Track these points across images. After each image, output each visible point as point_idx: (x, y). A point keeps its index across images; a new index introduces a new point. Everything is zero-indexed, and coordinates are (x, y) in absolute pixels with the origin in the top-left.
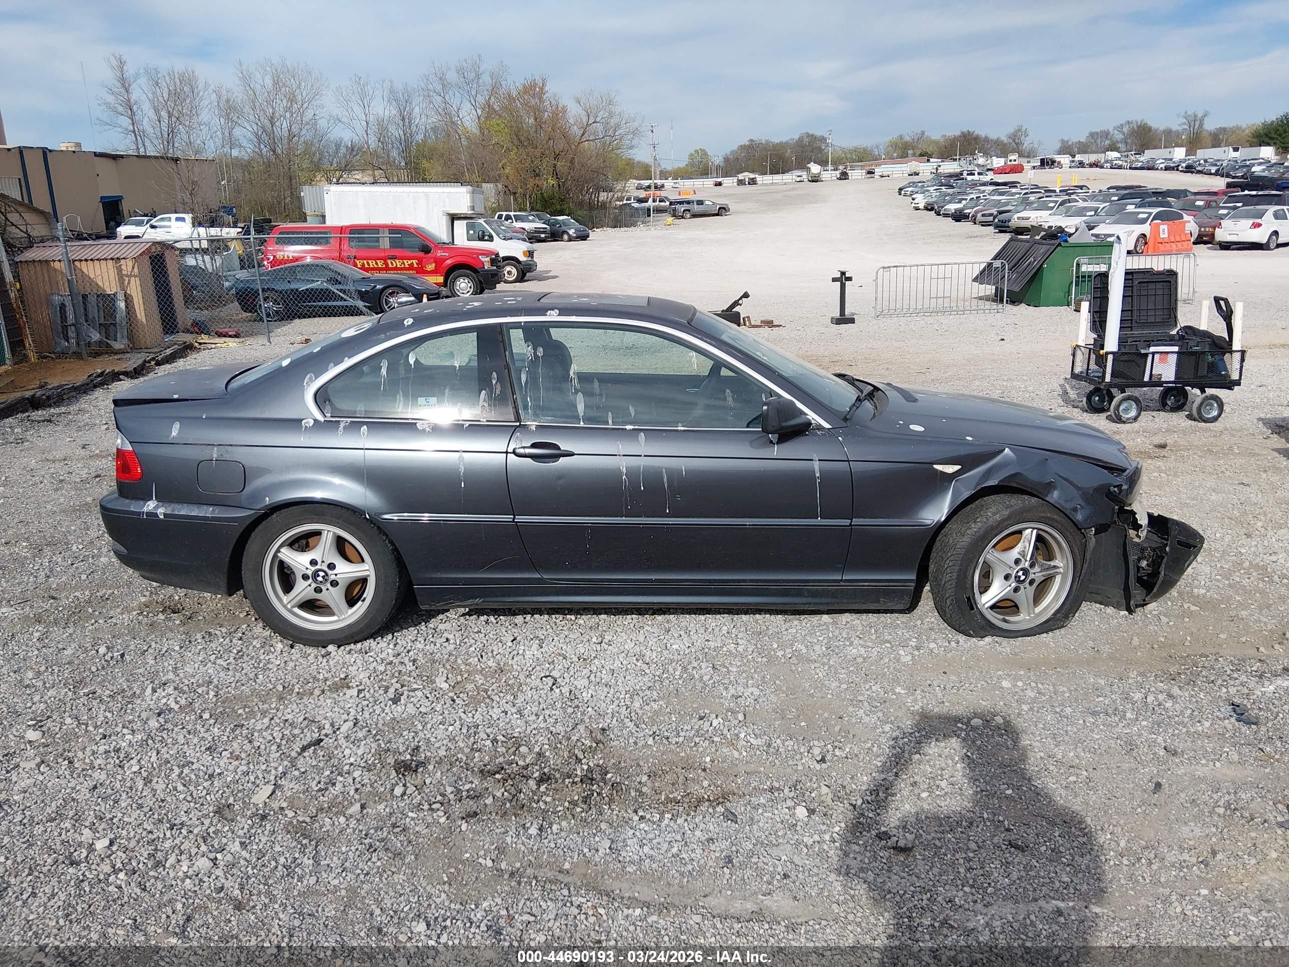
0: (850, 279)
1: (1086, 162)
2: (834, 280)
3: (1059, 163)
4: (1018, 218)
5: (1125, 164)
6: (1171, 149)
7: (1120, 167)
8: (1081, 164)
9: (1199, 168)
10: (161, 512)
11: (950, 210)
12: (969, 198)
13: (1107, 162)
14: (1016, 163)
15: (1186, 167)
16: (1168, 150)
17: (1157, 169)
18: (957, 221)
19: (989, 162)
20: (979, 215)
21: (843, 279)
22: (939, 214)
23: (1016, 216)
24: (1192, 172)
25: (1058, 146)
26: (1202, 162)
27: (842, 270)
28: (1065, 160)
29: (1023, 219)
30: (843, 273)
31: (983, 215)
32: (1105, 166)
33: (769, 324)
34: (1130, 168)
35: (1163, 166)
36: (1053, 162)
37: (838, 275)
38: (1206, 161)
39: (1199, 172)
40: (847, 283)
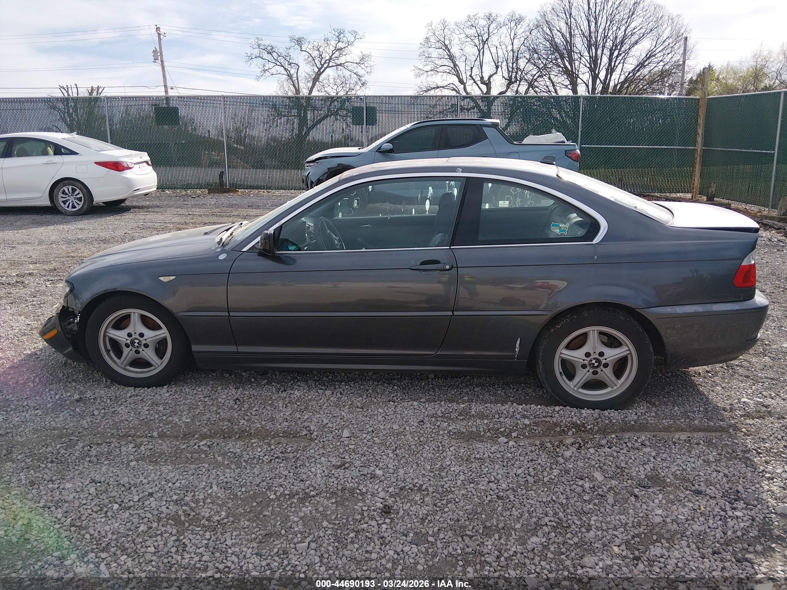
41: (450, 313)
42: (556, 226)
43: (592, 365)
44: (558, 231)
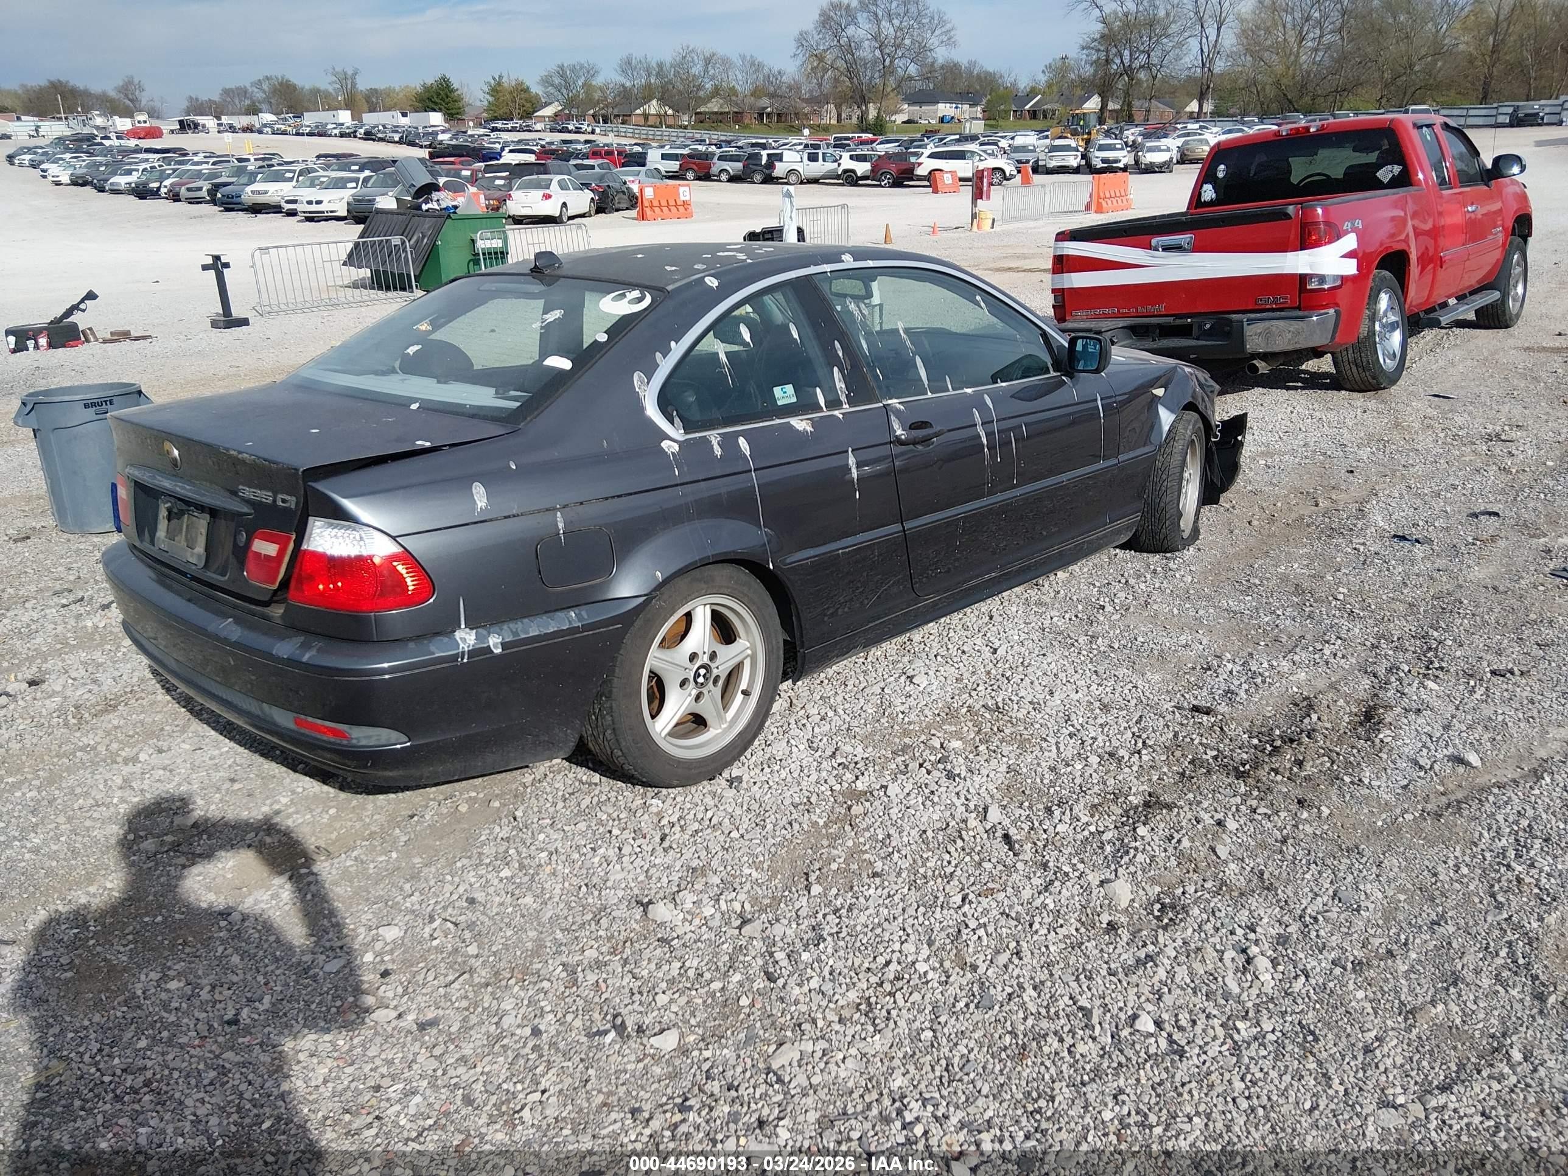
0: (226, 265)
1: (237, 125)
2: (205, 268)
3: (204, 126)
4: (253, 192)
5: (289, 129)
6: (335, 112)
7: (284, 133)
8: (232, 129)
9: (380, 135)
10: (494, 642)
11: (119, 184)
12: (141, 168)
13: (265, 126)
14: (147, 125)
15: (365, 134)
16: (332, 113)
17: (331, 136)
18: (141, 198)
19: (110, 123)
20: (183, 189)
21: (218, 266)
22: (101, 190)
23: (249, 189)
24: (374, 140)
25: (185, 104)
26: (381, 128)
27: (216, 253)
28: (210, 122)
29: (259, 192)
30: (217, 258)
31: (189, 190)
32: (265, 130)
33: (125, 335)
34: (297, 134)
35: (337, 131)
36: (196, 125)
37: (210, 261)
38: (384, 127)
39: (381, 140)
40: (225, 271)
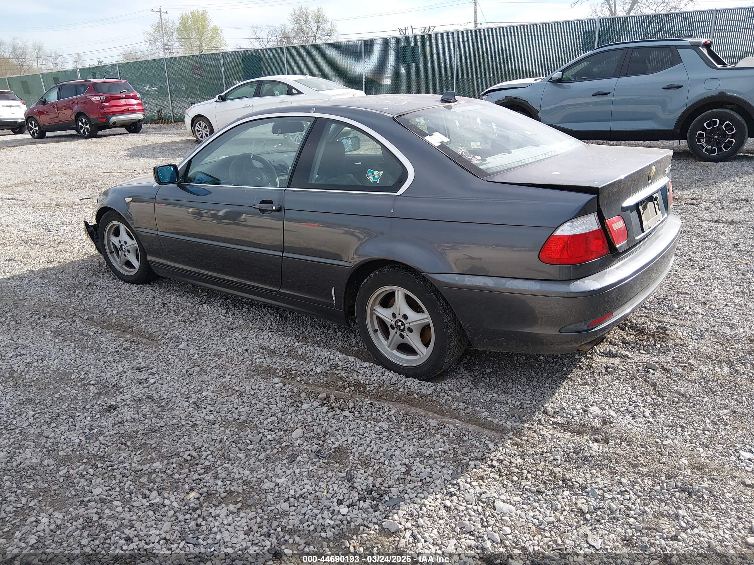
41: (280, 254)
42: (370, 173)
43: (398, 328)
44: (372, 178)
